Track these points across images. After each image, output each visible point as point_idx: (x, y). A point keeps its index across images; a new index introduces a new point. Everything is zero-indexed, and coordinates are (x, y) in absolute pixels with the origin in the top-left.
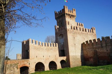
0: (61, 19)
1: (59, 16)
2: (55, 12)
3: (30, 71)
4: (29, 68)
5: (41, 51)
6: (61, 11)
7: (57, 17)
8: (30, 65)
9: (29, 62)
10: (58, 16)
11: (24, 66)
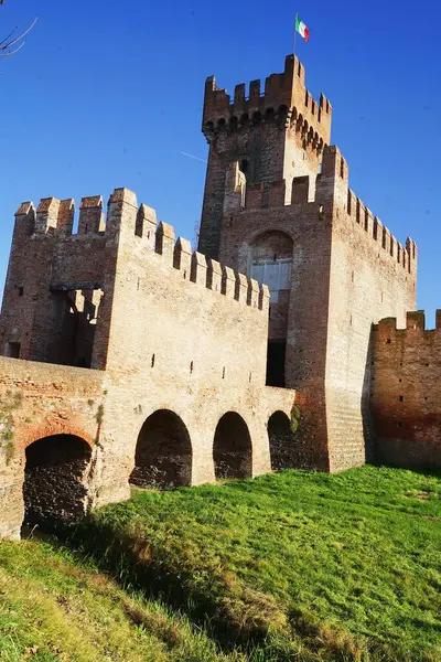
0: (243, 139)
1: (239, 114)
2: (209, 83)
3: (98, 481)
4: (95, 451)
5: (182, 318)
6: (255, 84)
7: (222, 122)
8: (105, 432)
9: (98, 402)
10: (227, 116)
11: (59, 430)
